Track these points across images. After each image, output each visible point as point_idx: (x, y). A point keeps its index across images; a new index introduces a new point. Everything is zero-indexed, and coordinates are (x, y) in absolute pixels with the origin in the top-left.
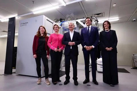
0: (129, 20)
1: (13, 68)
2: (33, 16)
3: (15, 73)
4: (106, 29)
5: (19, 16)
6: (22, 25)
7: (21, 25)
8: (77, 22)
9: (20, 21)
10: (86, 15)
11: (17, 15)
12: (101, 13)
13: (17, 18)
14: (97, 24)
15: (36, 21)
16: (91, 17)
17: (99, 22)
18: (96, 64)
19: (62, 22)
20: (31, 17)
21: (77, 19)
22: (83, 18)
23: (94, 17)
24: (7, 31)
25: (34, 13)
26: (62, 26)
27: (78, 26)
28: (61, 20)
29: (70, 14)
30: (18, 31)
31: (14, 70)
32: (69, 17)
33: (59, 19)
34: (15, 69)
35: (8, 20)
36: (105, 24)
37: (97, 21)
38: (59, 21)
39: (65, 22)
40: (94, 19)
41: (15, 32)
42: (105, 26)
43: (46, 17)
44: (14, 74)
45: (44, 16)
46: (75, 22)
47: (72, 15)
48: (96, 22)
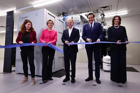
0: (139, 14)
1: (12, 66)
2: (33, 9)
3: (14, 71)
4: (117, 24)
5: (17, 10)
6: (22, 19)
7: (20, 19)
8: (81, 17)
9: (19, 15)
10: (91, 8)
11: (15, 8)
12: (108, 6)
13: (15, 12)
14: (103, 18)
15: (37, 15)
16: (97, 10)
17: (105, 17)
18: (102, 62)
19: (64, 17)
20: (31, 11)
21: (81, 13)
22: (88, 12)
23: (100, 10)
24: (6, 26)
25: (34, 6)
26: (64, 21)
27: (82, 21)
28: (64, 14)
29: (73, 7)
30: (17, 27)
31: (13, 69)
32: (73, 11)
33: (61, 12)
34: (15, 67)
35: (6, 14)
36: (116, 19)
37: (104, 15)
38: (62, 16)
39: (68, 16)
40: (100, 13)
41: (14, 27)
42: (115, 21)
43: (47, 11)
44: (13, 73)
45: (45, 10)
46: (79, 17)
47: (76, 8)
48: (102, 16)
